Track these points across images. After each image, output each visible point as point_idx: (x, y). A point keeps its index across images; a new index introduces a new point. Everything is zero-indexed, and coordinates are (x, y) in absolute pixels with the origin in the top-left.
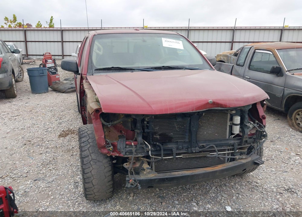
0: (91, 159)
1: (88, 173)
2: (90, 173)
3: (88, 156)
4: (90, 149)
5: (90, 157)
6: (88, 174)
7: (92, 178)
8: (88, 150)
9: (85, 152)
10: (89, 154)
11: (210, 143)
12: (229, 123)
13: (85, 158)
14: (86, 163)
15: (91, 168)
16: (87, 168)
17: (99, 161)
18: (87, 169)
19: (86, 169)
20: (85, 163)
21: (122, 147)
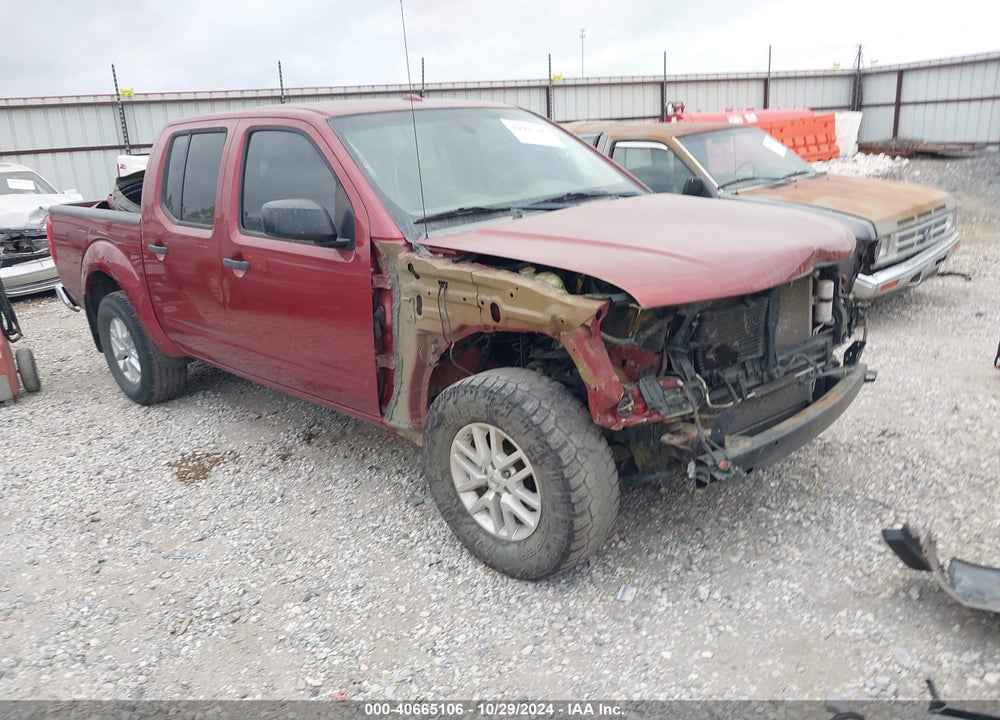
0: (575, 450)
1: (580, 486)
2: (583, 487)
3: (565, 444)
4: (560, 424)
5: (570, 444)
6: (581, 489)
7: (589, 498)
8: (557, 430)
9: (554, 435)
10: (565, 438)
11: (793, 352)
12: (812, 302)
13: (560, 449)
14: (568, 461)
15: (583, 473)
16: (576, 474)
17: (591, 451)
18: (575, 478)
19: (573, 477)
20: (566, 462)
21: (656, 398)
